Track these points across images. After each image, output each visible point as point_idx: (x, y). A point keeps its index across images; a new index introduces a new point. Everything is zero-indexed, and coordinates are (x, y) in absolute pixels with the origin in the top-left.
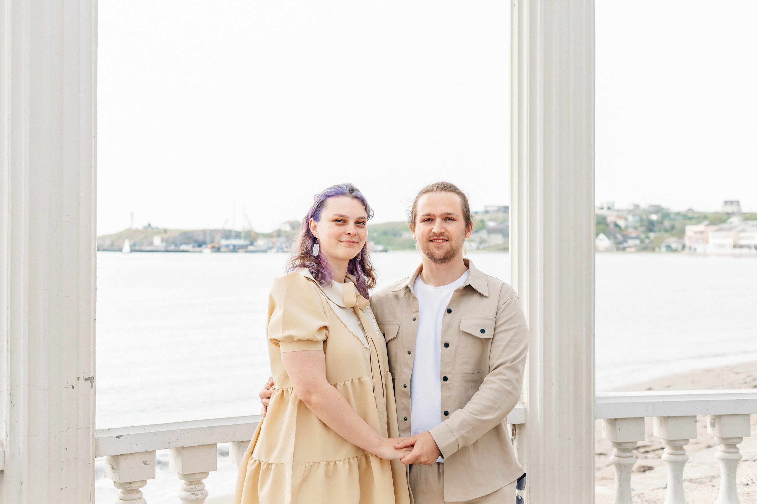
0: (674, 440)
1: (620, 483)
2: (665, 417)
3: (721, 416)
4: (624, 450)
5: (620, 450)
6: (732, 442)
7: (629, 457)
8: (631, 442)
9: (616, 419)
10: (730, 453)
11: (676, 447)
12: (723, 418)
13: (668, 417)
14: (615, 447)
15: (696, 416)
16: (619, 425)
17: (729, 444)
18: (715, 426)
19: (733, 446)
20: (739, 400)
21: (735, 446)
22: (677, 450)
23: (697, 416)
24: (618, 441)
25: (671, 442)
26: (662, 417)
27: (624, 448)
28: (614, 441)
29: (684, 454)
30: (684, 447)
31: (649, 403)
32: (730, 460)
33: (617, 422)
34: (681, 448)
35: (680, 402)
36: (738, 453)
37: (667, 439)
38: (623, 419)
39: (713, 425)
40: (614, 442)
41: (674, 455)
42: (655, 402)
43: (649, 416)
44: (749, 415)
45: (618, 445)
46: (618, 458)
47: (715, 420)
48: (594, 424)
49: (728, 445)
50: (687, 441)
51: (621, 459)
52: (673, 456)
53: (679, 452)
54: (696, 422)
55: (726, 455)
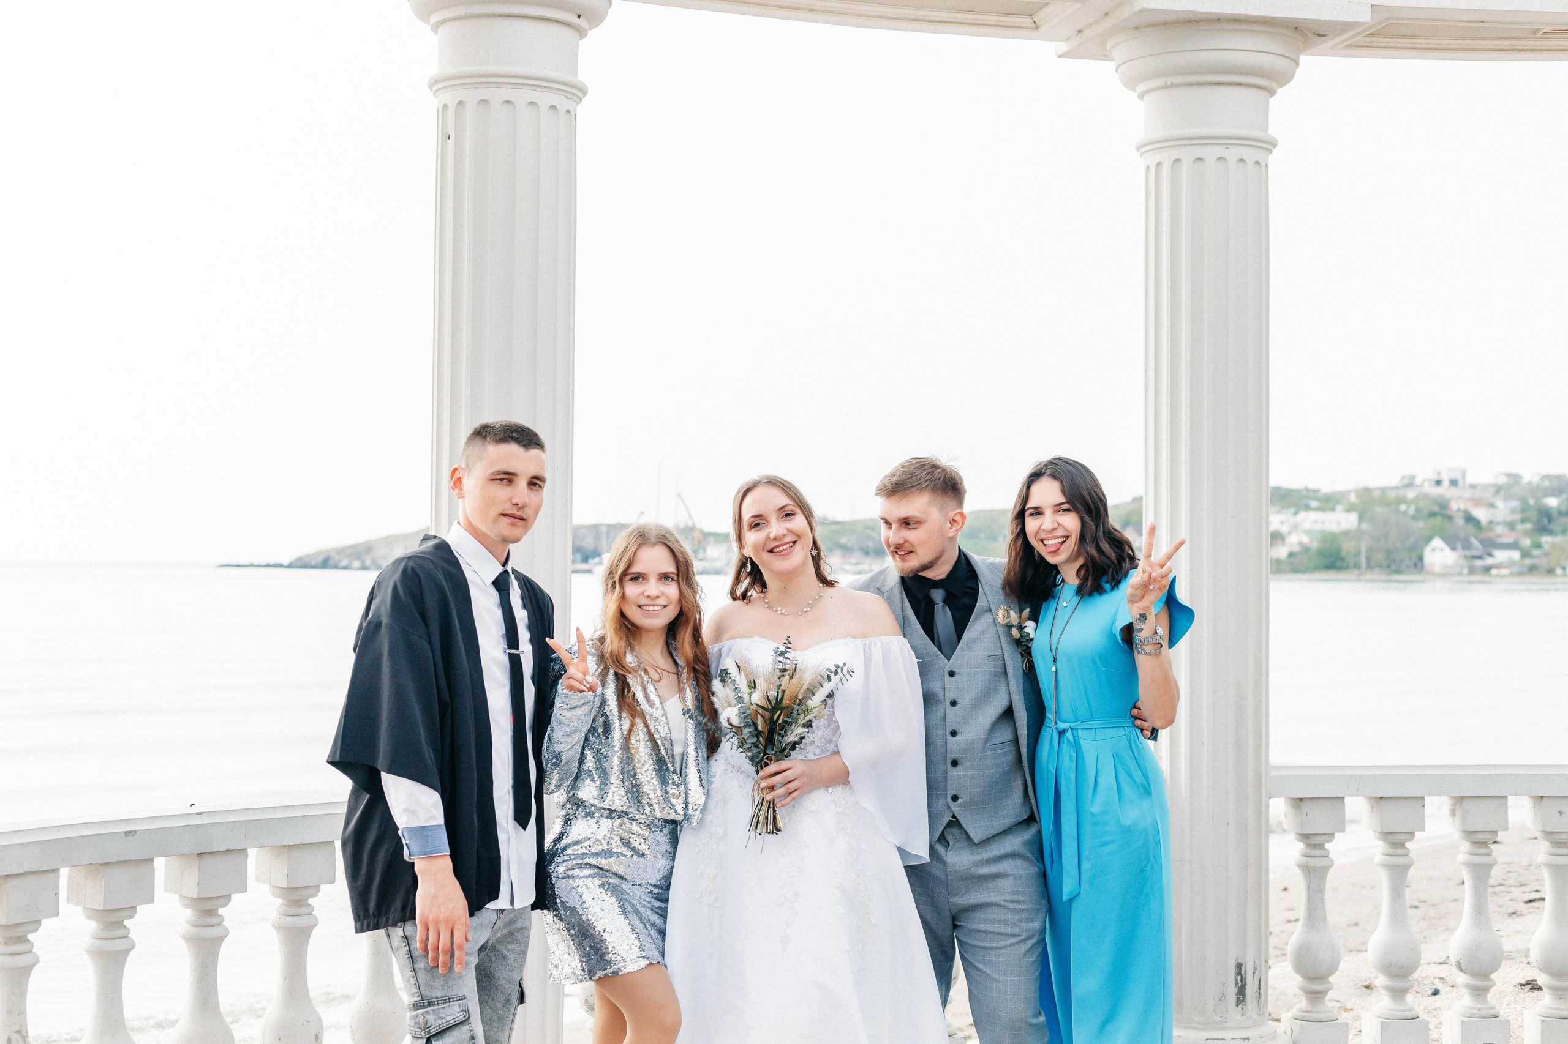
0: (1391, 833)
1: (1308, 895)
2: (1379, 796)
3: (1461, 799)
4: (1315, 846)
5: (1309, 845)
6: (1480, 837)
7: (1323, 857)
8: (1324, 834)
9: (1301, 800)
10: (1478, 854)
11: (1394, 843)
12: (1465, 802)
13: (1382, 797)
14: (1300, 841)
15: (1423, 798)
16: (1306, 807)
17: (1476, 840)
18: (1455, 815)
19: (1485, 844)
20: (1491, 774)
21: (1488, 845)
22: (1396, 848)
23: (1426, 797)
24: (1305, 833)
25: (1386, 835)
26: (1375, 799)
27: (1315, 843)
28: (1300, 832)
29: (1407, 855)
30: (1407, 845)
31: (1351, 776)
32: (1475, 864)
33: (1302, 803)
34: (1402, 845)
35: (1399, 776)
36: (1490, 855)
37: (1380, 831)
38: (1312, 799)
39: (1453, 812)
40: (1301, 835)
41: (1391, 855)
42: (1361, 776)
43: (1352, 796)
44: (1507, 797)
45: (1305, 837)
46: (1306, 858)
47: (1455, 806)
48: (1268, 806)
49: (1475, 843)
50: (1411, 834)
51: (1309, 858)
52: (1390, 857)
53: (1400, 851)
54: (1424, 806)
55: (1473, 857)
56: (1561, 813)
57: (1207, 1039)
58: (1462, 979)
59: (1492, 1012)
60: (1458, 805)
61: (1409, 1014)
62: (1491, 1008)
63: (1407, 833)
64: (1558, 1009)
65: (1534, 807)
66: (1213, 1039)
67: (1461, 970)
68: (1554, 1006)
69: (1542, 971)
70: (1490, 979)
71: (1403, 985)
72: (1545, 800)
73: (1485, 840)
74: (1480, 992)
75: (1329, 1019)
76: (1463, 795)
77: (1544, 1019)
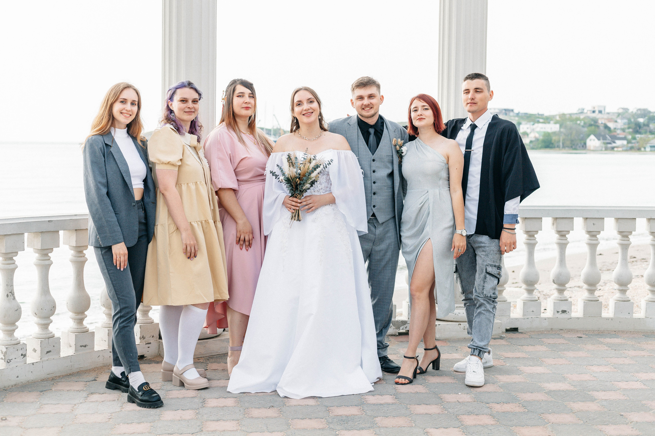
0: (529, 232)
2: (524, 218)
3: (557, 218)
6: (563, 233)
10: (562, 240)
11: (530, 235)
12: (557, 220)
13: (526, 218)
17: (561, 234)
18: (554, 225)
19: (564, 236)
20: (567, 209)
21: (566, 236)
23: (543, 218)
29: (535, 240)
34: (533, 236)
35: (533, 210)
36: (567, 240)
37: (525, 230)
39: (553, 224)
44: (573, 218)
50: (537, 232)
52: (528, 240)
53: (532, 238)
54: (542, 221)
55: (560, 241)
56: (594, 224)
57: (457, 307)
58: (555, 286)
59: (565, 298)
60: (555, 221)
61: (534, 299)
62: (565, 297)
63: (535, 231)
64: (590, 298)
65: (584, 222)
66: (459, 307)
67: (554, 283)
68: (589, 297)
69: (585, 283)
70: (565, 287)
71: (532, 288)
72: (588, 219)
73: (565, 234)
74: (561, 291)
75: (503, 300)
76: (557, 217)
77: (585, 301)
